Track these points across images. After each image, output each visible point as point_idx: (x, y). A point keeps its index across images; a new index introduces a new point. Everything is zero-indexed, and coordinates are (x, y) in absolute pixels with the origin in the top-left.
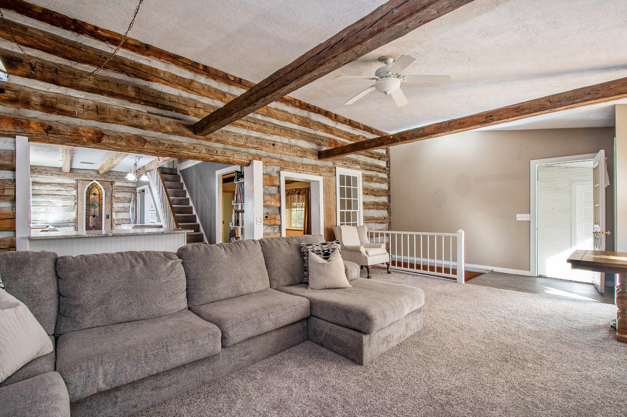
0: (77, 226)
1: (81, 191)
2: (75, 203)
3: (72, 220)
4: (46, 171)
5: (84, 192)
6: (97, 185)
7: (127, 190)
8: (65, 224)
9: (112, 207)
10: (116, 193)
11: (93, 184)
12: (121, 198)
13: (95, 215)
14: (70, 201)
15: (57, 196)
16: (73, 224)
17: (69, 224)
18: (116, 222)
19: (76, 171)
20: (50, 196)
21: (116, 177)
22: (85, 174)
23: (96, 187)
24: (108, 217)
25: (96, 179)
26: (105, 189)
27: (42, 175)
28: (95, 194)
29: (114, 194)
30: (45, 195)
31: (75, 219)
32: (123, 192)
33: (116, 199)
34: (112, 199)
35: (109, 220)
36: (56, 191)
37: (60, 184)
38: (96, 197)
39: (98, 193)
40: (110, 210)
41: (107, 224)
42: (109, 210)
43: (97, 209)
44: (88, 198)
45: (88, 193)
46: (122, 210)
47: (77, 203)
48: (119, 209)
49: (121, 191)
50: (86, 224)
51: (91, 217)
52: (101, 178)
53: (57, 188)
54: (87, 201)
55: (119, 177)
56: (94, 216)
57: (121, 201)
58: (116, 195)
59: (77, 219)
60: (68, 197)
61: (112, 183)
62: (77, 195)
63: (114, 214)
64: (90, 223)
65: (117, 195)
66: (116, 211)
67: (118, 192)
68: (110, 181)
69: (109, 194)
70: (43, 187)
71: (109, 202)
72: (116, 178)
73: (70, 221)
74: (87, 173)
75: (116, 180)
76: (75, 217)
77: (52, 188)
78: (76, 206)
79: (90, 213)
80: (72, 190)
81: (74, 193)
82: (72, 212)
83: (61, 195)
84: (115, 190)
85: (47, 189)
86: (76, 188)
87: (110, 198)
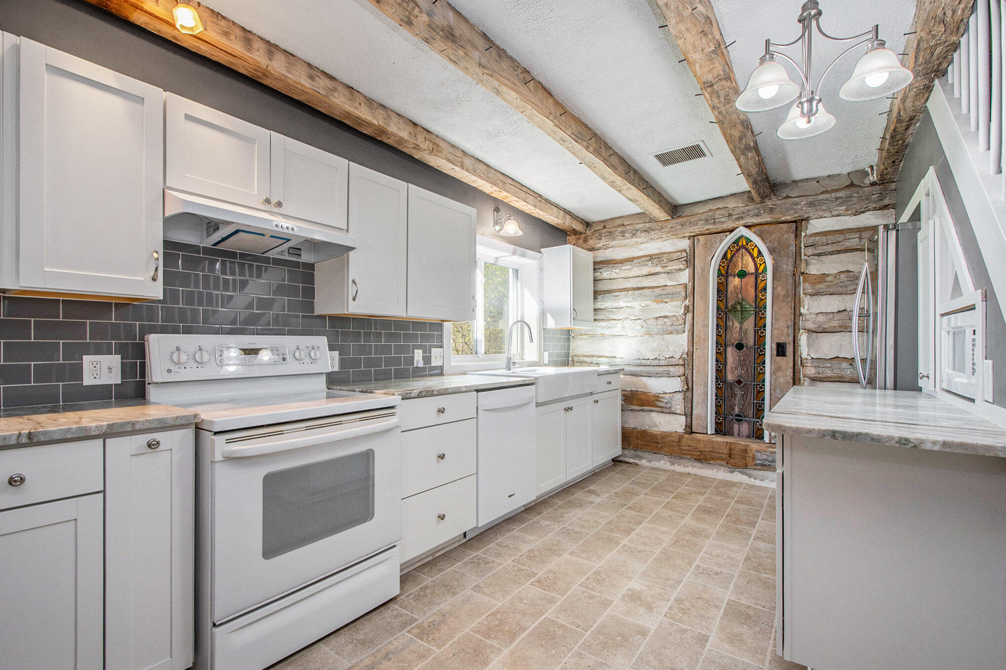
0: (690, 378)
1: (703, 270)
2: (687, 308)
3: (678, 357)
4: (622, 228)
5: (709, 271)
6: (749, 241)
7: (854, 242)
8: (661, 369)
9: (796, 314)
10: (813, 260)
11: (736, 242)
12: (829, 279)
13: (744, 342)
14: (674, 303)
15: (644, 291)
16: (681, 370)
17: (671, 369)
18: (811, 371)
19: (688, 211)
20: (630, 292)
21: (810, 199)
22: (710, 214)
23: (747, 250)
24: (781, 350)
25: (743, 222)
26: (772, 251)
27: (614, 239)
28: (742, 274)
29: (803, 265)
30: (621, 290)
31: (685, 356)
32: (839, 252)
33: (813, 284)
34: (796, 285)
35: (786, 362)
36: (645, 278)
37: (651, 257)
38: (746, 284)
39: (751, 268)
40: (791, 324)
41: (779, 374)
42: (784, 323)
43: (749, 324)
44: (722, 290)
45: (723, 272)
46: (835, 323)
47: (691, 307)
48: (821, 318)
49: (829, 248)
50: (718, 371)
51: (729, 349)
52: (758, 215)
53: (645, 270)
54: (719, 300)
55: (821, 197)
56: (740, 346)
57: (831, 290)
58: (810, 267)
59: (691, 354)
60: (669, 290)
61: (798, 224)
62: (691, 284)
63: (803, 338)
64: (729, 367)
65: (815, 268)
66: (810, 326)
67: (819, 255)
68: (789, 218)
69: (787, 267)
70: (617, 271)
71: (786, 296)
72: (811, 205)
73: (673, 361)
74: (718, 209)
75: (811, 213)
76: (686, 351)
77: (636, 271)
78: (689, 316)
79: (728, 336)
80: (680, 270)
81: (685, 277)
82: (680, 335)
83: (654, 287)
84: (810, 251)
85: (625, 276)
86: (690, 260)
87: (790, 280)
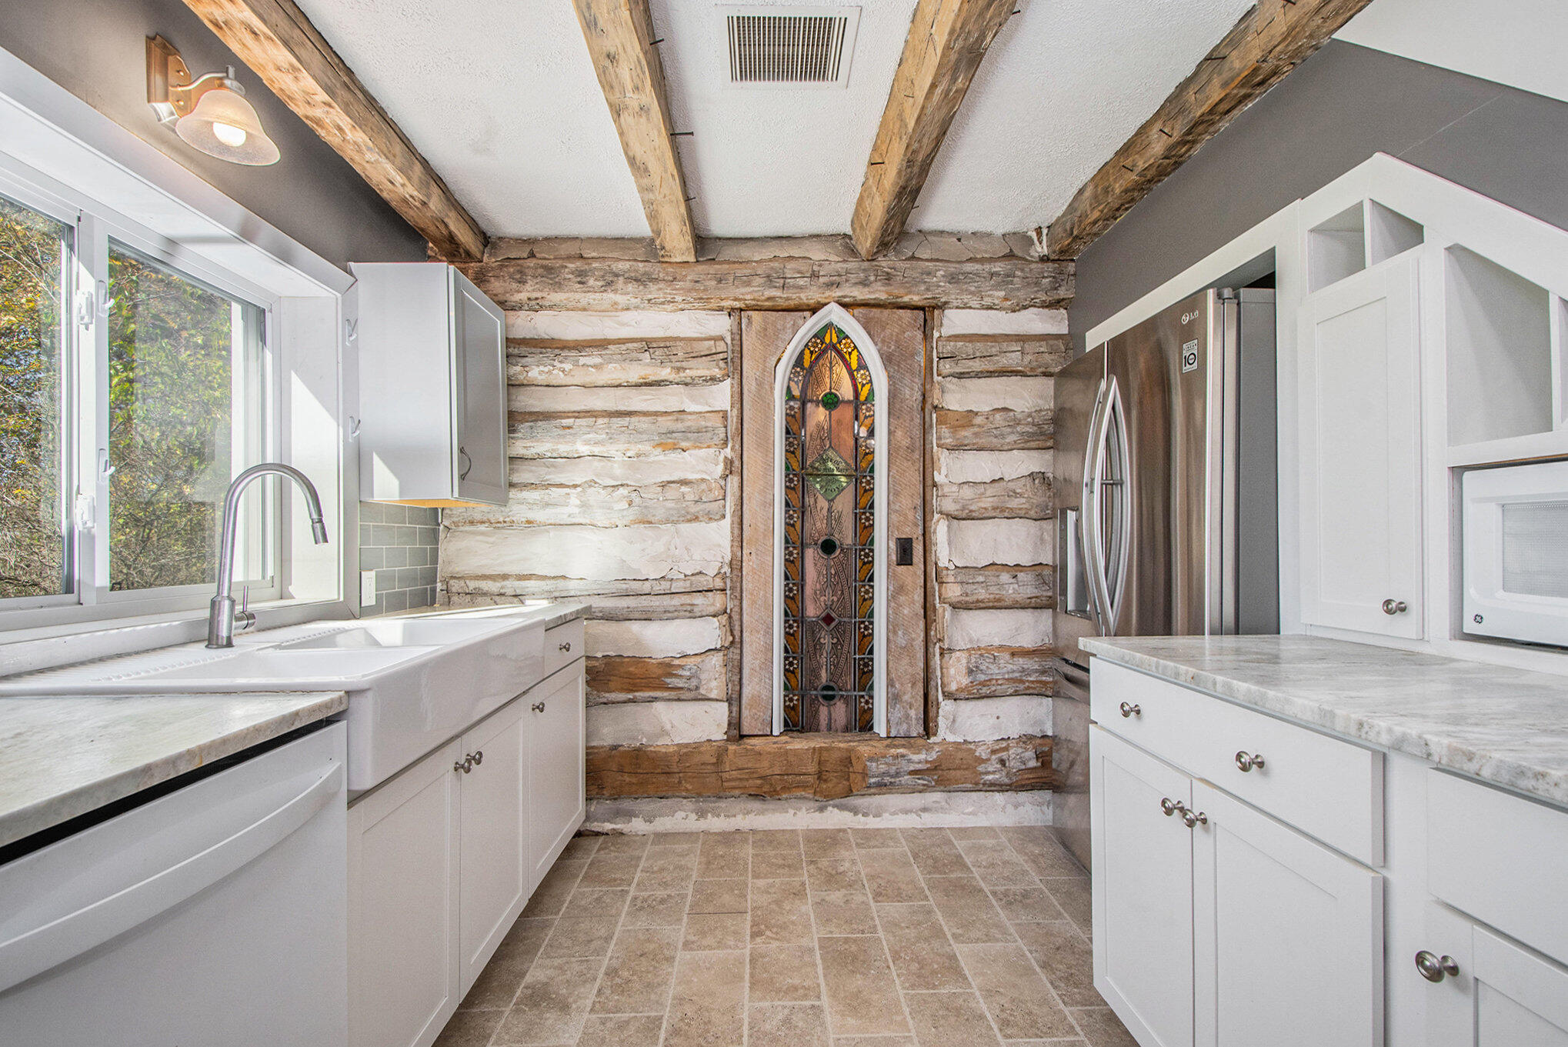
0: (736, 617)
1: (760, 384)
2: (729, 463)
3: (712, 572)
4: (579, 264)
5: (772, 389)
6: (842, 335)
7: (1013, 360)
8: (677, 601)
9: (927, 484)
10: (951, 384)
11: (819, 335)
12: (978, 420)
13: (836, 537)
14: (703, 452)
15: (634, 419)
16: (717, 601)
17: (698, 600)
18: (953, 591)
19: (730, 252)
20: (600, 421)
21: (952, 268)
22: (776, 265)
23: (839, 352)
24: (904, 552)
25: (838, 293)
26: (887, 360)
27: (558, 286)
28: (831, 402)
29: (937, 393)
30: (578, 414)
31: (726, 569)
32: (990, 374)
33: (955, 429)
34: (925, 430)
35: (912, 575)
36: (634, 391)
37: (648, 345)
38: (839, 422)
39: (846, 391)
40: (919, 502)
41: (902, 598)
42: (909, 501)
43: (844, 504)
44: (795, 430)
45: (796, 392)
46: (987, 503)
47: (737, 463)
48: (967, 493)
49: (977, 366)
50: (789, 598)
51: (810, 553)
52: (864, 283)
53: (635, 373)
54: (790, 452)
55: (969, 267)
56: (828, 547)
57: (982, 441)
58: (947, 396)
59: (736, 565)
60: (690, 422)
61: (928, 312)
62: (735, 412)
63: (941, 530)
64: (808, 590)
65: (956, 398)
66: (949, 506)
67: (960, 376)
68: (916, 299)
69: (911, 395)
70: (567, 366)
71: (911, 449)
72: (953, 279)
73: (703, 582)
74: (791, 258)
75: (952, 294)
76: (728, 558)
77: (614, 372)
78: (733, 481)
79: (807, 525)
80: (713, 379)
81: (721, 396)
82: (714, 524)
83: (656, 414)
84: (947, 367)
85: (587, 380)
86: (734, 363)
87: (918, 420)
